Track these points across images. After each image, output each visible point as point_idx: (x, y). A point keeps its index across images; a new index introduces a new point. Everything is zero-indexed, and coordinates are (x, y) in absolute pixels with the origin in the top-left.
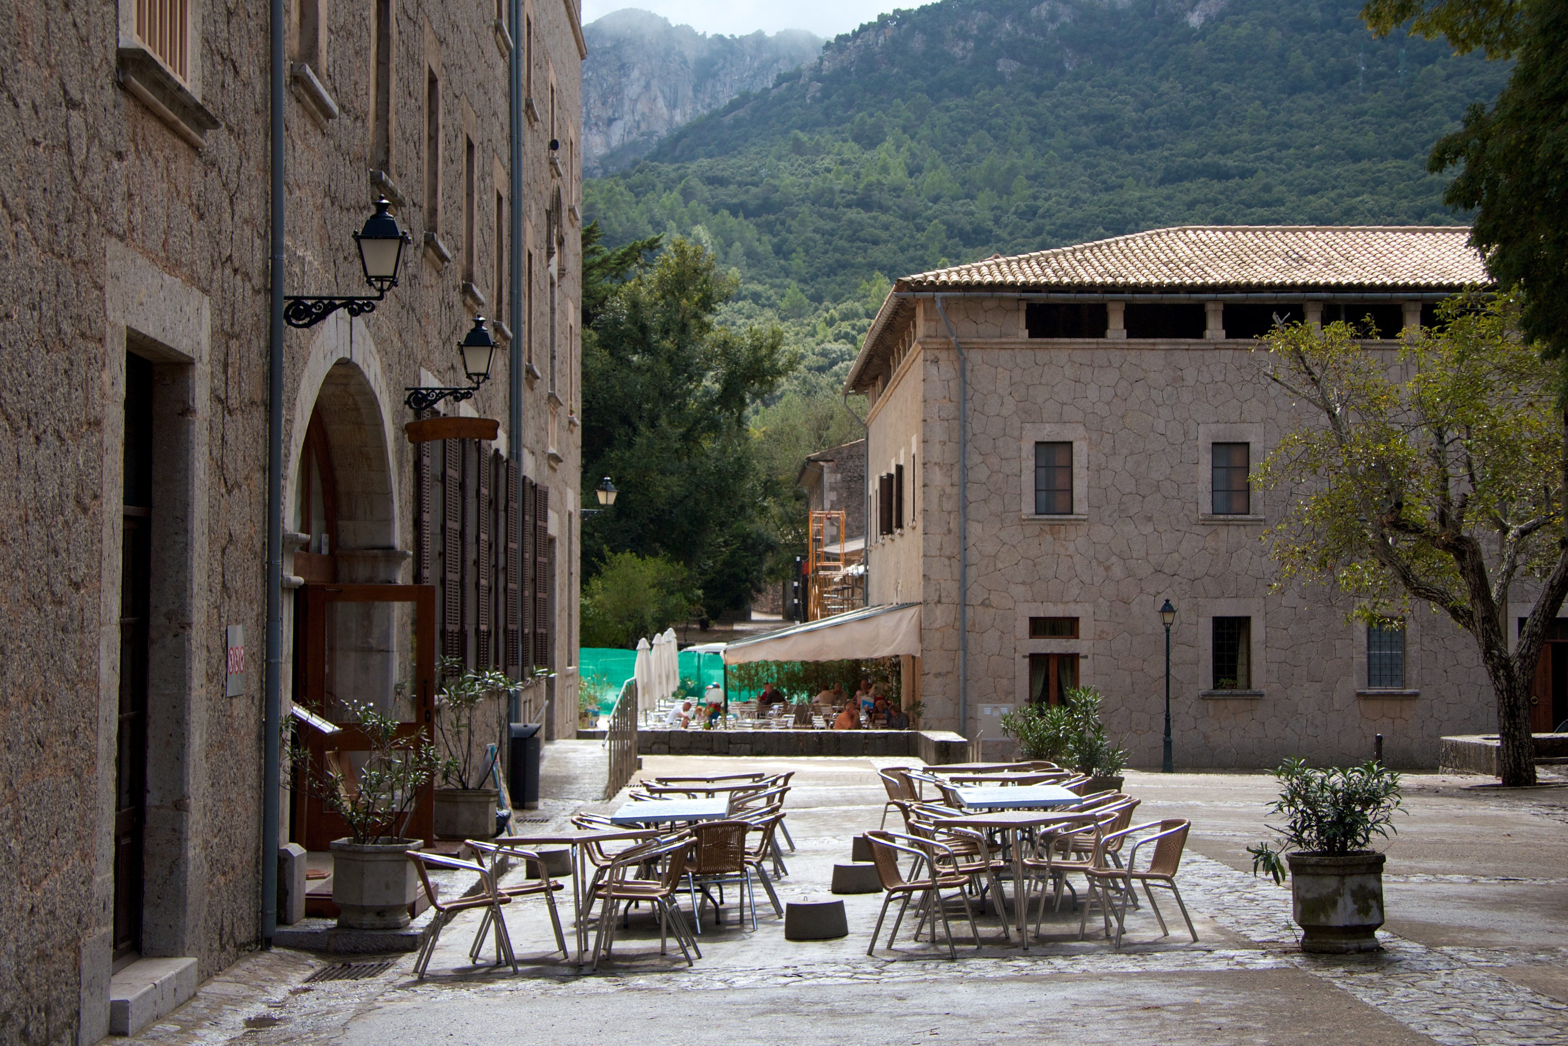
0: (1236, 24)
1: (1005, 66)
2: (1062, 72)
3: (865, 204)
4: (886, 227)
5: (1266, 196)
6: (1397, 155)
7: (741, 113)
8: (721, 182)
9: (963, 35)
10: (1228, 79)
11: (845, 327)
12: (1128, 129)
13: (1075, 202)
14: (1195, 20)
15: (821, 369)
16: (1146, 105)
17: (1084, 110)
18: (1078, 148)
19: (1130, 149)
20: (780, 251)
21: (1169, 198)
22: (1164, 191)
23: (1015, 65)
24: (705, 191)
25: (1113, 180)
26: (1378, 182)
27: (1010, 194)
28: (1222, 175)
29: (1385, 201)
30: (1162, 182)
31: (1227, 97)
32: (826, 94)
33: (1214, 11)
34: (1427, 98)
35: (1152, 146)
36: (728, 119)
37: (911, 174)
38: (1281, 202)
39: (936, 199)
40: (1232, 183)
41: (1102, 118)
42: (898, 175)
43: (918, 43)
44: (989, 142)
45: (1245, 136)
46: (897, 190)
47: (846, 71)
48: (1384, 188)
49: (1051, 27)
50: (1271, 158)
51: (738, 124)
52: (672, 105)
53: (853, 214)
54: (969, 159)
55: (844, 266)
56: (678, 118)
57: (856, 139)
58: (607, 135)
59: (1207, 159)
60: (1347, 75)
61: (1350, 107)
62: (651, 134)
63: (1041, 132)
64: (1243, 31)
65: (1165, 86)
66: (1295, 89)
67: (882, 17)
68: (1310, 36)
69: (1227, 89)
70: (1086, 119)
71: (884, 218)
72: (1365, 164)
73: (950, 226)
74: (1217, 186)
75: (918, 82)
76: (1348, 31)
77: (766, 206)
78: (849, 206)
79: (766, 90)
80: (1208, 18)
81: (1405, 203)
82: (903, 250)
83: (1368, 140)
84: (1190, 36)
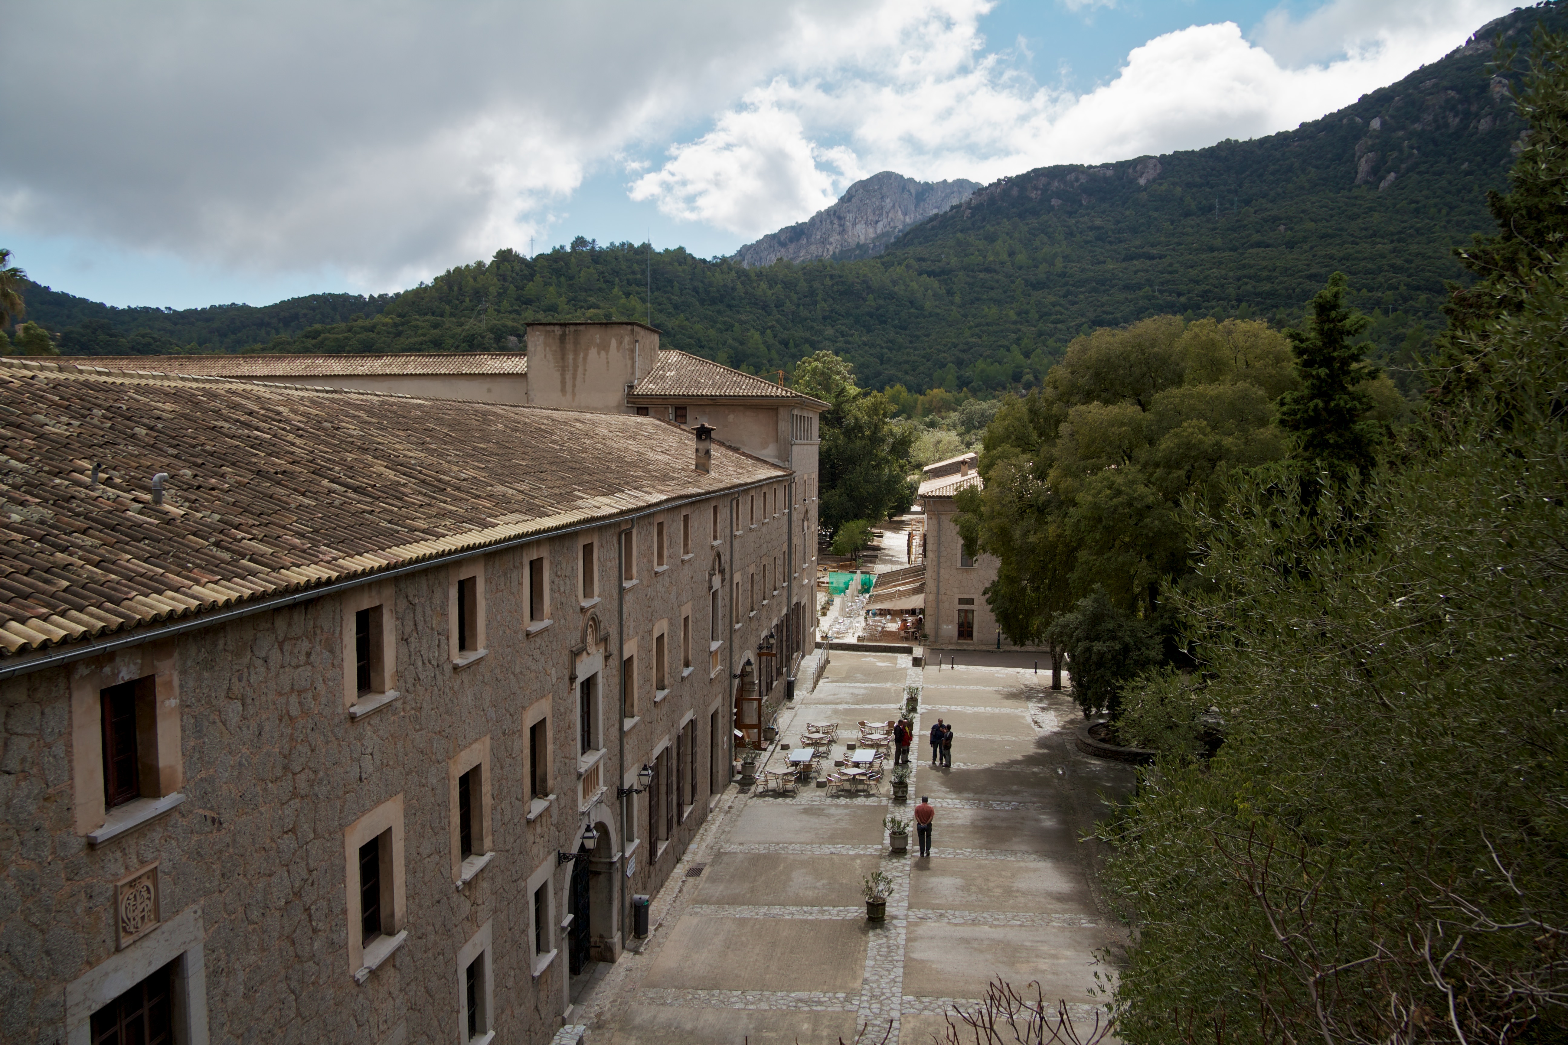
0: (1161, 184)
1: (1055, 202)
2: (1081, 205)
3: (988, 270)
4: (997, 281)
5: (1170, 269)
6: (1231, 250)
7: (934, 223)
8: (923, 260)
9: (1036, 188)
10: (1156, 210)
11: (977, 330)
12: (1110, 233)
13: (1083, 270)
14: (1142, 181)
15: (964, 351)
16: (1118, 222)
17: (1090, 224)
18: (1087, 242)
19: (1110, 243)
20: (949, 293)
21: (1126, 269)
22: (1124, 265)
23: (1060, 202)
24: (915, 265)
25: (1102, 259)
26: (1221, 263)
27: (1054, 265)
28: (1151, 258)
29: (1223, 272)
30: (1124, 260)
31: (1156, 219)
32: (973, 215)
33: (1151, 177)
34: (1245, 222)
35: (1121, 242)
36: (929, 226)
37: (1010, 255)
38: (1176, 272)
39: (1020, 268)
40: (1155, 262)
41: (1099, 228)
42: (1004, 257)
43: (1015, 192)
44: (1046, 239)
45: (1162, 239)
46: (1002, 263)
47: (982, 204)
48: (1223, 266)
49: (1076, 184)
50: (1174, 250)
51: (933, 228)
52: (905, 214)
53: (982, 275)
54: (1036, 248)
55: (978, 299)
56: (908, 220)
57: (985, 239)
58: (875, 229)
59: (1145, 250)
60: (1211, 208)
61: (1211, 226)
62: (895, 227)
63: (1070, 234)
64: (1163, 188)
65: (1128, 213)
66: (1187, 215)
67: (999, 180)
68: (1194, 190)
69: (1156, 214)
70: (1091, 228)
71: (996, 277)
72: (1215, 254)
73: (1026, 281)
74: (1148, 263)
75: (1015, 210)
76: (1212, 187)
77: (943, 272)
78: (981, 271)
79: (946, 213)
80: (1148, 181)
81: (1232, 274)
82: (1005, 292)
83: (1218, 242)
84: (1140, 189)
